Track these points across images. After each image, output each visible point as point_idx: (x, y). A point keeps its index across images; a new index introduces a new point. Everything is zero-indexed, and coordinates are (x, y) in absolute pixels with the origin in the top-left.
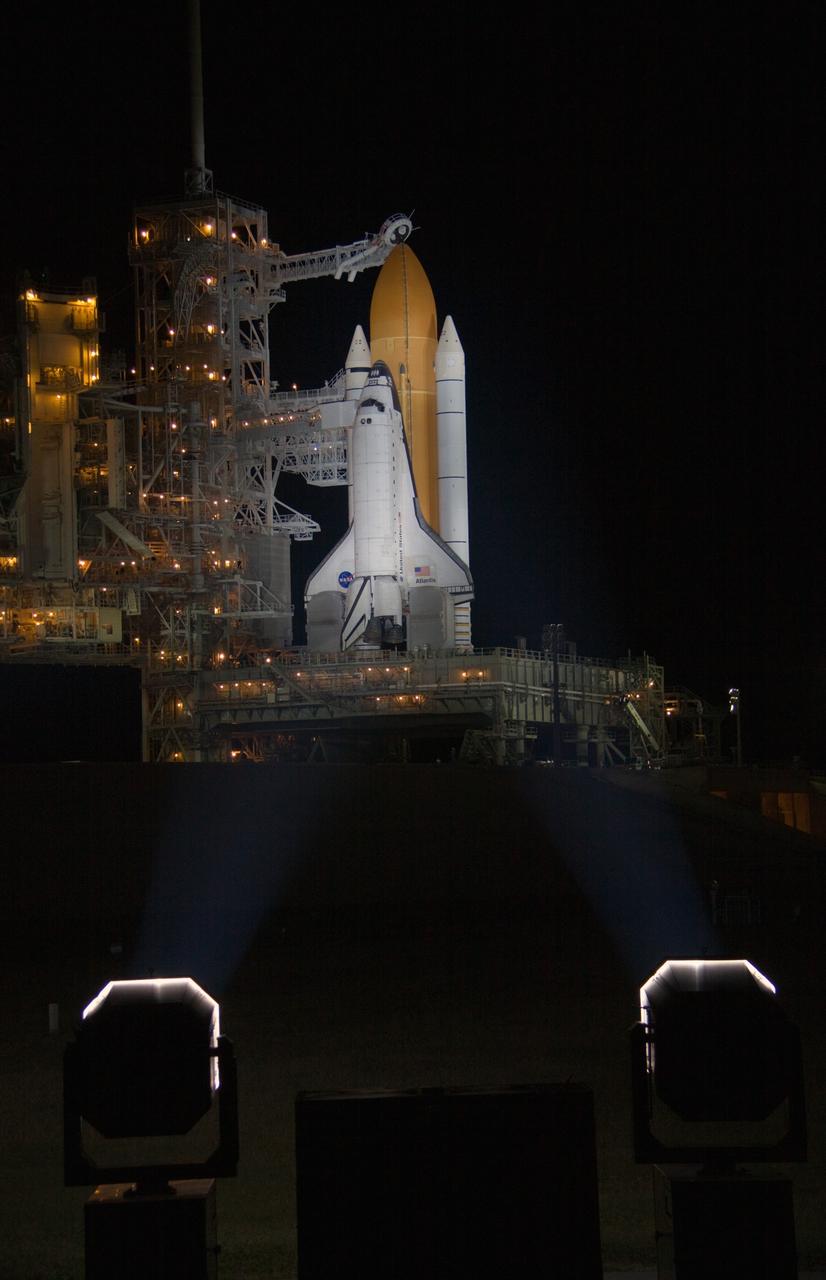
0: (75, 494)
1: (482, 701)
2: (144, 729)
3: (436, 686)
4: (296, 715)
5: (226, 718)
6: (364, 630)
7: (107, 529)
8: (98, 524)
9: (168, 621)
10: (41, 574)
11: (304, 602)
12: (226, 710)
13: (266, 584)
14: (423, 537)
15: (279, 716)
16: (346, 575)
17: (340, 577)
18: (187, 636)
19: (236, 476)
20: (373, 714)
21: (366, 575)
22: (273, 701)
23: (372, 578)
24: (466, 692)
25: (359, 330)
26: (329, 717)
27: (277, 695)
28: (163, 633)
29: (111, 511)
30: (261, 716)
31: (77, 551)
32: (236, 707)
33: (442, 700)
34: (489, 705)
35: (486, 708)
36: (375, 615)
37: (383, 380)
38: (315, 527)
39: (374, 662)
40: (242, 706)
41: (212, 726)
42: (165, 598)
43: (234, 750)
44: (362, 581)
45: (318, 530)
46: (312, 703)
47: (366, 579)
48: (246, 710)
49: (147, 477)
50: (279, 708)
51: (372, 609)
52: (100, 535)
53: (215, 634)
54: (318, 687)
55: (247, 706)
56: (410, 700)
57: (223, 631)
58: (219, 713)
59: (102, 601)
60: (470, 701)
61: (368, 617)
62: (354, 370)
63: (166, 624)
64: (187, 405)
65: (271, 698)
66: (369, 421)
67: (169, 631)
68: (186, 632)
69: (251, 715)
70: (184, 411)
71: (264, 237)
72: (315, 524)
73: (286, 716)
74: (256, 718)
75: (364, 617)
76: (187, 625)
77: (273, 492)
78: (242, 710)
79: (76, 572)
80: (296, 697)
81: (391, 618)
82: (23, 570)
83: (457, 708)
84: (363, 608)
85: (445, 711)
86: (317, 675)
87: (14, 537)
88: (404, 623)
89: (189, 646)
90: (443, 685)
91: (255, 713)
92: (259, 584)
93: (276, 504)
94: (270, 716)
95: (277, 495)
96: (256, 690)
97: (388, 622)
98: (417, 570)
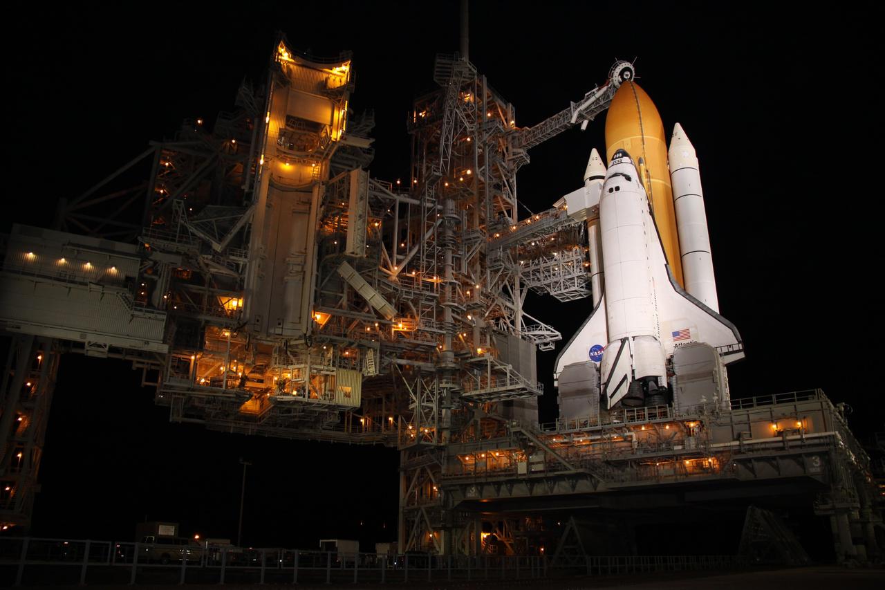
0: (316, 247)
1: (806, 459)
2: (401, 510)
3: (737, 443)
4: (552, 489)
5: (472, 493)
6: (626, 392)
7: (351, 287)
8: (341, 283)
9: (415, 393)
10: (278, 331)
11: (553, 380)
12: (470, 485)
13: (516, 367)
14: (680, 298)
15: (531, 490)
16: (598, 348)
17: (591, 351)
18: (435, 409)
19: (489, 279)
20: (653, 482)
21: (623, 336)
22: (525, 472)
23: (631, 339)
24: (782, 449)
25: (594, 153)
26: (593, 491)
27: (529, 464)
28: (411, 407)
29: (351, 261)
30: (510, 491)
31: (312, 303)
32: (483, 480)
33: (744, 462)
34: (815, 466)
35: (812, 470)
36: (637, 378)
37: (625, 159)
38: (557, 336)
39: (647, 421)
40: (489, 480)
41: (456, 503)
42: (414, 371)
43: (485, 532)
44: (620, 344)
45: (560, 337)
46: (573, 471)
47: (623, 341)
48: (495, 483)
49: (401, 257)
50: (531, 480)
51: (633, 371)
52: (342, 292)
53: (465, 413)
54: (577, 455)
55: (495, 479)
56: (699, 466)
57: (474, 413)
58: (465, 487)
59: (341, 363)
60: (786, 462)
61: (630, 379)
62: (592, 178)
63: (414, 398)
64: (443, 203)
65: (522, 468)
66: (617, 189)
67: (416, 404)
68: (434, 406)
69: (498, 490)
70: (439, 207)
71: (512, 119)
72: (557, 333)
73: (539, 490)
74: (504, 493)
75: (625, 377)
76: (436, 398)
77: (521, 305)
78: (488, 484)
79: (310, 324)
80: (551, 465)
81: (656, 379)
82: (248, 316)
83: (765, 471)
84: (623, 369)
85: (751, 477)
86: (576, 439)
87: (242, 280)
88: (669, 384)
89: (436, 421)
90: (745, 442)
91: (504, 488)
92: (510, 367)
93: (524, 317)
94: (520, 491)
95: (524, 309)
96: (504, 461)
97: (652, 384)
98: (675, 334)
